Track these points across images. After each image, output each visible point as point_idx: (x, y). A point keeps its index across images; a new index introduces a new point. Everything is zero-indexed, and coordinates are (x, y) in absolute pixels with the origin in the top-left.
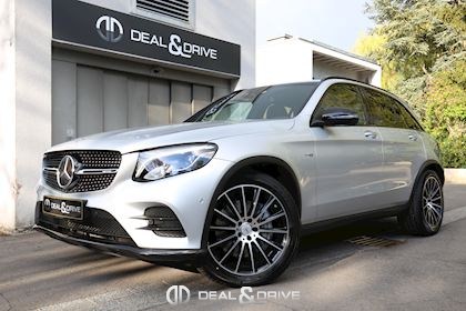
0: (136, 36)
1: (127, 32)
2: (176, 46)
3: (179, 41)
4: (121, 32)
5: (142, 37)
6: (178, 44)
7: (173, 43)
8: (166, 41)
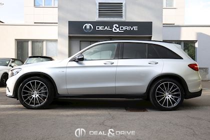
0: (98, 28)
1: (95, 28)
2: (116, 28)
3: (118, 26)
4: (92, 28)
5: (101, 28)
6: (117, 28)
7: (115, 27)
8: (112, 28)
